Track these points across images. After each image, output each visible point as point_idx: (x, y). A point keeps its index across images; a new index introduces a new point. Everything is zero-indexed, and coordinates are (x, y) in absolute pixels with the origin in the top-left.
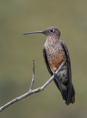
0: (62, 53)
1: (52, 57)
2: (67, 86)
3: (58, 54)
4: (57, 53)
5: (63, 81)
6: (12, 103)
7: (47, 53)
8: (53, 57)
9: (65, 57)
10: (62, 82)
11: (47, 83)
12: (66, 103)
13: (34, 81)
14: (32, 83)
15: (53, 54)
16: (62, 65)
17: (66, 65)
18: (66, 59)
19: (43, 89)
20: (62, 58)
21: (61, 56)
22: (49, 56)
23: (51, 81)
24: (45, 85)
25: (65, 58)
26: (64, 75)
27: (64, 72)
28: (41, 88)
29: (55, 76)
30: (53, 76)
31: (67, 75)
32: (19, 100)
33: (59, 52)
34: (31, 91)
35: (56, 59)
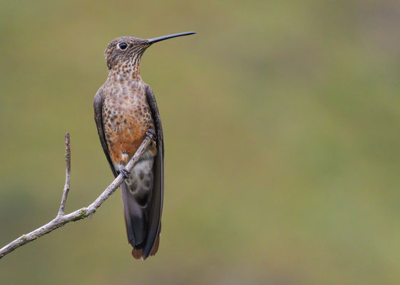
0: (146, 114)
1: (118, 124)
2: (144, 207)
3: (136, 119)
4: (134, 115)
5: (136, 192)
6: (12, 249)
7: (106, 112)
8: (123, 124)
9: (150, 127)
10: (133, 193)
11: (103, 194)
12: (133, 253)
13: (68, 190)
14: (64, 196)
15: (121, 117)
16: (143, 146)
17: (152, 149)
18: (153, 131)
19: (94, 211)
20: (144, 128)
21: (143, 122)
22: (112, 120)
23: (114, 190)
24: (99, 199)
25: (150, 130)
26: (142, 176)
27: (145, 166)
28: (87, 209)
29: (125, 177)
30: (120, 176)
31: (149, 175)
32: (29, 241)
33: (138, 112)
34: (61, 216)
35: (129, 131)
